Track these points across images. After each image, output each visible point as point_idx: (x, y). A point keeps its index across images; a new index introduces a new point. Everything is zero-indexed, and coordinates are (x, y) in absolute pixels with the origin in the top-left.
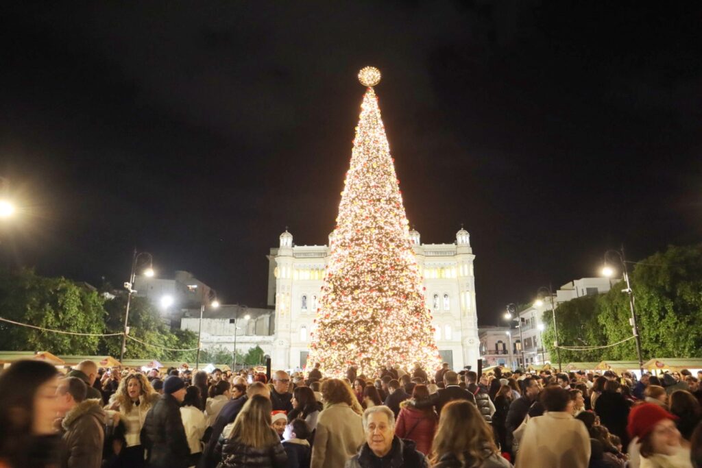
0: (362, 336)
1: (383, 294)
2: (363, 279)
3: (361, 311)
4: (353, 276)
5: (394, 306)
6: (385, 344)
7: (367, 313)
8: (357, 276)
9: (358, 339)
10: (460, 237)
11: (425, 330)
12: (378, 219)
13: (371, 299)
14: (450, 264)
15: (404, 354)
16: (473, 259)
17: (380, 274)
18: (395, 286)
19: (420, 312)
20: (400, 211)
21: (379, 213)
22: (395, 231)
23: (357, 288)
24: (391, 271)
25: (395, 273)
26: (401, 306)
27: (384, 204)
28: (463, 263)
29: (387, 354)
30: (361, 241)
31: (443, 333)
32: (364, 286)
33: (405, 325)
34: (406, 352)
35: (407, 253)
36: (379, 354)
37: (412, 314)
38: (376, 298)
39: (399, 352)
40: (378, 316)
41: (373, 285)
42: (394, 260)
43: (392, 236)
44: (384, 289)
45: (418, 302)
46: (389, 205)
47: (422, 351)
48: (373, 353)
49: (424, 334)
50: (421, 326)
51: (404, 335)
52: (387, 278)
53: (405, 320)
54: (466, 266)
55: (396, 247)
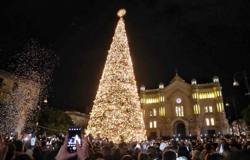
0: (98, 123)
1: (110, 104)
2: (103, 98)
3: (100, 112)
4: (100, 97)
5: (114, 109)
6: (106, 127)
7: (102, 113)
8: (101, 97)
9: (97, 125)
10: (214, 80)
11: (130, 120)
12: (114, 71)
13: (104, 107)
14: (211, 92)
15: (115, 132)
16: (221, 88)
17: (110, 95)
18: (116, 100)
19: (130, 112)
20: (127, 66)
21: (115, 68)
22: (121, 75)
23: (100, 102)
24: (116, 93)
25: (118, 94)
26: (118, 109)
27: (118, 64)
28: (217, 91)
29: (107, 131)
30: (105, 81)
31: (210, 122)
32: (103, 101)
33: (118, 118)
34: (116, 131)
35: (127, 85)
36: (103, 132)
37: (123, 112)
38: (107, 106)
39: (113, 130)
40: (106, 114)
41: (106, 100)
42: (118, 88)
43: (119, 78)
44: (111, 101)
45: (129, 107)
46: (120, 64)
47: (126, 130)
48: (101, 131)
49: (130, 122)
50: (128, 118)
51: (116, 122)
52: (113, 97)
53: (119, 116)
54: (218, 92)
55: (121, 82)
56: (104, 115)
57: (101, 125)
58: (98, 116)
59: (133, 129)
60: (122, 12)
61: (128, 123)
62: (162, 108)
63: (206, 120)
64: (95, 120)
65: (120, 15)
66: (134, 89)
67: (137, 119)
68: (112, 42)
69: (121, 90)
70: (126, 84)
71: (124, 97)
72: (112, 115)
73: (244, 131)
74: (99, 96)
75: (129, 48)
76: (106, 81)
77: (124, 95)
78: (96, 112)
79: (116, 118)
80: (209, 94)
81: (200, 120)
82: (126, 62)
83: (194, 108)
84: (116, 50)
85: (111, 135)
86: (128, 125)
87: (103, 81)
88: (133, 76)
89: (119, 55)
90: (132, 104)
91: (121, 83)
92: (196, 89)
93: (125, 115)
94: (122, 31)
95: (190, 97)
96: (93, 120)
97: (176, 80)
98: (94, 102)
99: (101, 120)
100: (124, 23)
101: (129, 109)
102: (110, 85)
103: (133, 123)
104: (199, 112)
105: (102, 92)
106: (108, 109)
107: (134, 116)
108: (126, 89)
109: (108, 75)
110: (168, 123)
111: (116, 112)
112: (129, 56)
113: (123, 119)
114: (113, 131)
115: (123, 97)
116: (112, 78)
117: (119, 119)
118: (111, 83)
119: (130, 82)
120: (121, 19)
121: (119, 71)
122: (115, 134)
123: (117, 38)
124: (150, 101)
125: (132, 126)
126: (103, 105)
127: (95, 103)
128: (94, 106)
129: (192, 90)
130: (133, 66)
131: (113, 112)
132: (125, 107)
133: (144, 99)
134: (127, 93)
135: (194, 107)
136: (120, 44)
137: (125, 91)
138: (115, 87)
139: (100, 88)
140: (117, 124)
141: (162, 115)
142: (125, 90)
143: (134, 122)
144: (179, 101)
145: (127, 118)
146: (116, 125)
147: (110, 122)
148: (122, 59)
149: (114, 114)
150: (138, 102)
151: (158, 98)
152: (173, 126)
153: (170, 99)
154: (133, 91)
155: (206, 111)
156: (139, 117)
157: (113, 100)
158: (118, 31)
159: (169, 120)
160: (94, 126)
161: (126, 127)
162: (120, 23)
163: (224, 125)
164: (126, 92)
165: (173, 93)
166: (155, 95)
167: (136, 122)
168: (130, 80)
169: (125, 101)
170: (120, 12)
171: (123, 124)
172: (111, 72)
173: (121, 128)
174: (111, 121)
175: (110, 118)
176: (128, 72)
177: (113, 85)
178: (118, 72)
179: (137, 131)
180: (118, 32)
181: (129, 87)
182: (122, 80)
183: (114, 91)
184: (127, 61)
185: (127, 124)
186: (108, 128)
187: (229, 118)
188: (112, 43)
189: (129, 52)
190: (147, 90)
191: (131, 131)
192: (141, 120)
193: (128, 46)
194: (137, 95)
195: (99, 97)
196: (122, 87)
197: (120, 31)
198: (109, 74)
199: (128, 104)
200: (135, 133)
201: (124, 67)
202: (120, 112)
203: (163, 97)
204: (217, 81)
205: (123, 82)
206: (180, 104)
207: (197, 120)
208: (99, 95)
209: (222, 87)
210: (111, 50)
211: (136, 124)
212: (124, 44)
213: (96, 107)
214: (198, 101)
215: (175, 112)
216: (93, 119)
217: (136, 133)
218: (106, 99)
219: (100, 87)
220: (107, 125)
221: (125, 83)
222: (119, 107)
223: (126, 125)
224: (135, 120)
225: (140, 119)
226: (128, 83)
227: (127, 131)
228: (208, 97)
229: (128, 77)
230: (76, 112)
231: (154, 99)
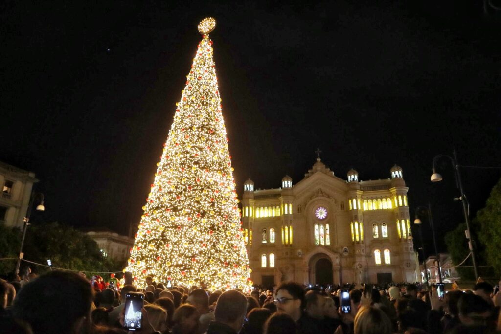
0: (151, 253)
1: (177, 213)
2: (162, 200)
3: (155, 230)
4: (156, 198)
5: (185, 224)
6: (168, 261)
7: (159, 231)
8: (159, 198)
9: (148, 257)
10: (393, 173)
11: (219, 248)
12: (186, 144)
13: (165, 219)
14: (386, 196)
15: (186, 270)
16: (407, 191)
17: (177, 195)
18: (190, 205)
19: (218, 230)
20: (214, 136)
21: (189, 140)
22: (202, 154)
23: (157, 208)
24: (189, 192)
25: (193, 193)
26: (193, 224)
27: (196, 131)
28: (397, 195)
29: (168, 270)
30: (168, 167)
31: (383, 257)
32: (162, 207)
33: (193, 242)
34: (189, 269)
35: (213, 174)
36: (161, 271)
37: (204, 231)
38: (170, 218)
39: (181, 268)
40: (167, 234)
41: (169, 205)
42: (195, 181)
43: (196, 160)
44: (179, 208)
45: (217, 221)
46: (201, 131)
47: (209, 269)
48: (156, 270)
49: (217, 251)
50: (214, 243)
51: (189, 252)
52: (183, 198)
53: (194, 238)
54: (400, 197)
55: (200, 168)
56: (163, 235)
57: (157, 256)
58: (152, 238)
59: (224, 265)
60: (207, 24)
61: (213, 254)
62: (286, 228)
63: (374, 254)
64: (143, 246)
65: (203, 29)
66: (228, 184)
67: (232, 245)
68: (185, 86)
69: (201, 186)
70: (212, 172)
71: (208, 199)
72: (181, 237)
73: (447, 277)
74: (154, 197)
75: (220, 100)
76: (171, 165)
77: (207, 195)
78: (147, 229)
79: (189, 243)
80: (382, 200)
81: (362, 253)
82: (213, 127)
83: (352, 228)
84: (192, 101)
85: (178, 277)
86: (214, 258)
87: (164, 166)
88: (227, 157)
89: (198, 113)
90: (224, 214)
91: (201, 170)
92: (356, 190)
93: (208, 237)
94: (206, 62)
95: (344, 206)
96: (141, 247)
97: (316, 171)
98: (144, 208)
99: (158, 248)
100: (213, 46)
101: (216, 224)
102: (178, 173)
103: (224, 253)
104: (362, 238)
105: (160, 189)
106: (173, 223)
107: (227, 240)
108: (212, 182)
109: (174, 154)
110: (297, 258)
111: (189, 230)
112: (220, 116)
113: (204, 245)
114: (181, 270)
115: (205, 200)
116: (183, 160)
117: (194, 245)
118: (180, 170)
119: (220, 170)
120: (206, 38)
121: (197, 145)
122: (185, 276)
123: (196, 77)
124: (263, 213)
125: (223, 260)
126: (163, 215)
127: (146, 211)
128: (143, 217)
129: (350, 192)
130: (228, 136)
131: (183, 231)
132: (208, 221)
133: (251, 209)
134: (213, 191)
135: (352, 225)
136: (201, 91)
137: (209, 188)
138: (188, 178)
139: (158, 181)
140: (190, 255)
141: (287, 241)
142: (208, 186)
143: (227, 251)
144: (321, 214)
145: (211, 242)
146: (189, 257)
147: (176, 252)
148: (204, 121)
149: (185, 233)
150: (236, 211)
151: (280, 208)
152: (307, 265)
153: (304, 209)
154: (226, 187)
155: (374, 234)
156: (237, 241)
157: (183, 205)
158: (198, 63)
159: (300, 251)
160: (143, 258)
161: (209, 261)
162: (202, 46)
163: (409, 263)
164: (210, 190)
165: (311, 198)
166: (273, 200)
167: (230, 252)
168: (221, 165)
169: (209, 208)
170: (205, 22)
171: (202, 255)
172: (180, 147)
173: (199, 264)
174: (177, 249)
175: (175, 243)
176: (216, 149)
177: (184, 175)
178: (197, 147)
179: (231, 271)
180: (197, 65)
181: (218, 180)
182: (203, 165)
183: (186, 188)
184: (215, 126)
185: (211, 254)
186: (171, 262)
187: (420, 249)
188: (185, 88)
189: (220, 108)
190: (258, 189)
191: (220, 270)
192: (241, 247)
193: (219, 96)
194: (233, 197)
195: (154, 199)
196: (204, 178)
197: (203, 63)
198: (177, 151)
199: (215, 214)
200: (227, 274)
201: (208, 137)
202: (198, 230)
203: (290, 206)
204: (398, 176)
205: (205, 168)
206: (323, 219)
207: (356, 253)
208: (155, 195)
209: (408, 188)
210: (182, 101)
211: (230, 256)
212: (209, 90)
213: (147, 220)
214: (360, 215)
215: (314, 236)
216: (140, 245)
217: (229, 274)
218: (169, 203)
219: (157, 178)
220: (170, 257)
221: (209, 171)
222: (196, 220)
223: (210, 258)
224: (229, 248)
225: (239, 246)
226: (215, 170)
227: (211, 269)
228: (381, 208)
229: (215, 159)
230: (109, 234)
231: (272, 209)
